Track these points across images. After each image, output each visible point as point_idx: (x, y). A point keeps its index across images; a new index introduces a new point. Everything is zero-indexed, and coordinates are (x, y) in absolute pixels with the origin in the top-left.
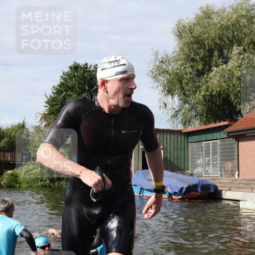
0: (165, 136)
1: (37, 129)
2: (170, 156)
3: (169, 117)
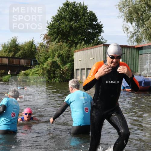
0: (124, 50)
1: (41, 44)
3: (128, 38)
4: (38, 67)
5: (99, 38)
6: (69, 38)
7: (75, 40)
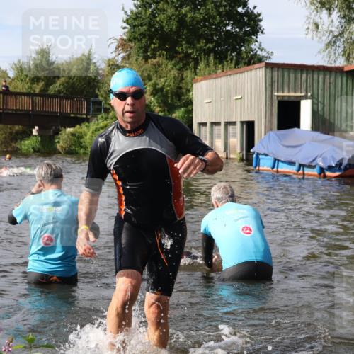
0: (316, 76)
1: (111, 63)
2: (323, 109)
3: (322, 46)
4: (106, 119)
5: (253, 46)
6: (177, 48)
7: (191, 54)
